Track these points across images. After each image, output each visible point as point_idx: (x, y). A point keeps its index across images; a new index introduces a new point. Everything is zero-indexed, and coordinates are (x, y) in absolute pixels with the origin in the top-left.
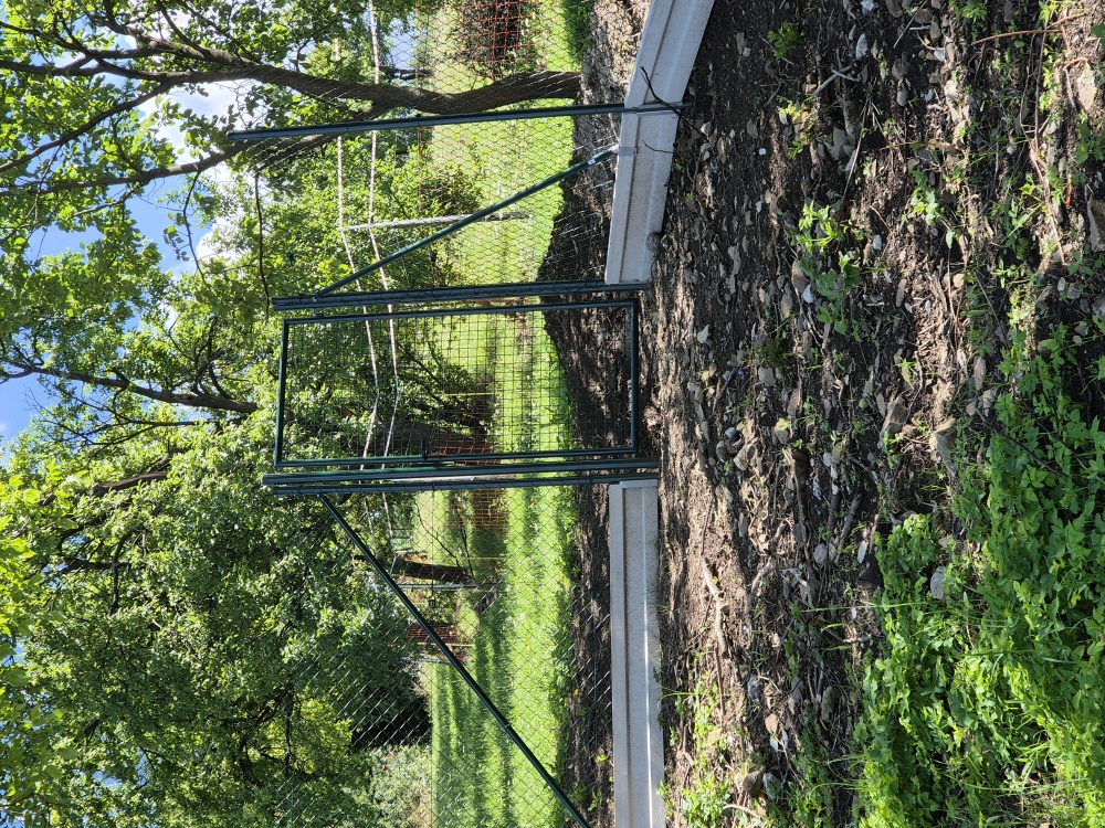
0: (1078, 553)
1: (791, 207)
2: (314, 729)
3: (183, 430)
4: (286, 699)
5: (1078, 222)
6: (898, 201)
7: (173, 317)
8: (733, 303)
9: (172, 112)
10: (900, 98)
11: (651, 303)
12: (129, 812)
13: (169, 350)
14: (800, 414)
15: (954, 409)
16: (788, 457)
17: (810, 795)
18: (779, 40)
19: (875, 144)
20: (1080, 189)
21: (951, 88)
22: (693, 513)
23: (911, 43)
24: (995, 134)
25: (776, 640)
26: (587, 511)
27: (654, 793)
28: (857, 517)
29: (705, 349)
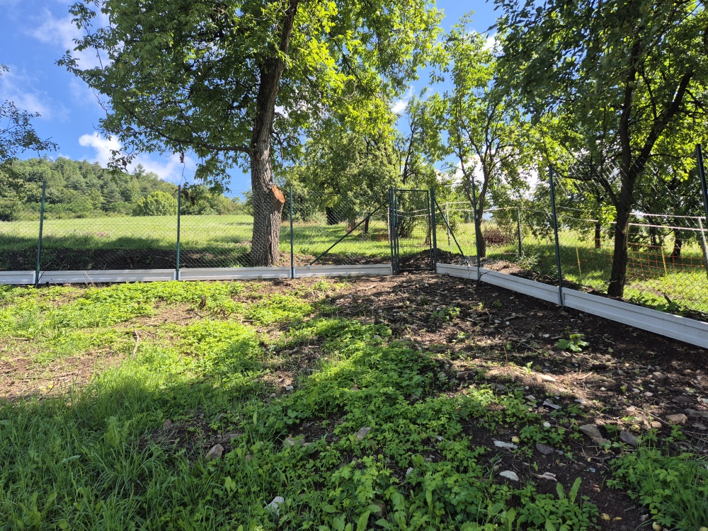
0: (389, 367)
1: (458, 305)
2: (331, 199)
3: (399, 167)
4: (338, 192)
5: (463, 369)
6: (462, 330)
7: (424, 165)
8: (434, 292)
9: (476, 163)
10: (486, 330)
11: (432, 274)
12: (313, 158)
13: (417, 164)
14: (411, 307)
15: (415, 340)
16: (401, 304)
17: (327, 308)
18: (498, 303)
19: (474, 324)
20: (470, 370)
21: (489, 342)
22: (386, 283)
23: (499, 333)
24: (480, 351)
25: (360, 301)
26: (385, 259)
27: (324, 274)
28: (389, 319)
29: (423, 285)
